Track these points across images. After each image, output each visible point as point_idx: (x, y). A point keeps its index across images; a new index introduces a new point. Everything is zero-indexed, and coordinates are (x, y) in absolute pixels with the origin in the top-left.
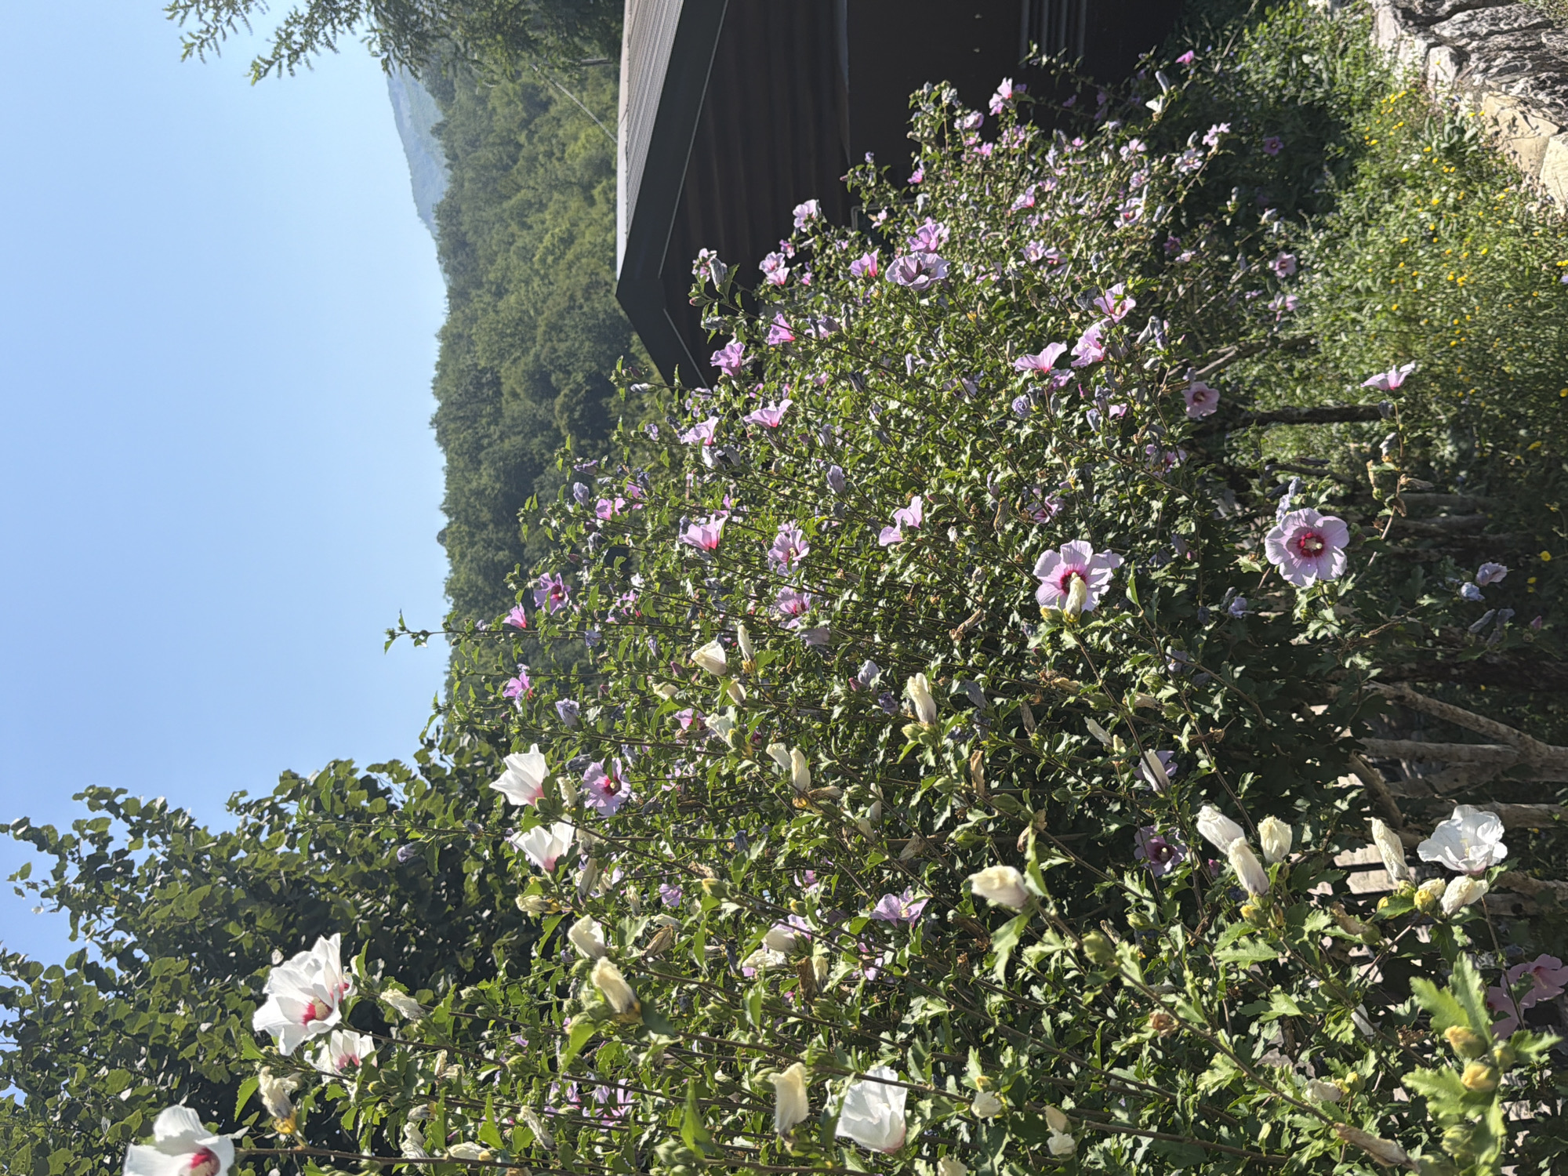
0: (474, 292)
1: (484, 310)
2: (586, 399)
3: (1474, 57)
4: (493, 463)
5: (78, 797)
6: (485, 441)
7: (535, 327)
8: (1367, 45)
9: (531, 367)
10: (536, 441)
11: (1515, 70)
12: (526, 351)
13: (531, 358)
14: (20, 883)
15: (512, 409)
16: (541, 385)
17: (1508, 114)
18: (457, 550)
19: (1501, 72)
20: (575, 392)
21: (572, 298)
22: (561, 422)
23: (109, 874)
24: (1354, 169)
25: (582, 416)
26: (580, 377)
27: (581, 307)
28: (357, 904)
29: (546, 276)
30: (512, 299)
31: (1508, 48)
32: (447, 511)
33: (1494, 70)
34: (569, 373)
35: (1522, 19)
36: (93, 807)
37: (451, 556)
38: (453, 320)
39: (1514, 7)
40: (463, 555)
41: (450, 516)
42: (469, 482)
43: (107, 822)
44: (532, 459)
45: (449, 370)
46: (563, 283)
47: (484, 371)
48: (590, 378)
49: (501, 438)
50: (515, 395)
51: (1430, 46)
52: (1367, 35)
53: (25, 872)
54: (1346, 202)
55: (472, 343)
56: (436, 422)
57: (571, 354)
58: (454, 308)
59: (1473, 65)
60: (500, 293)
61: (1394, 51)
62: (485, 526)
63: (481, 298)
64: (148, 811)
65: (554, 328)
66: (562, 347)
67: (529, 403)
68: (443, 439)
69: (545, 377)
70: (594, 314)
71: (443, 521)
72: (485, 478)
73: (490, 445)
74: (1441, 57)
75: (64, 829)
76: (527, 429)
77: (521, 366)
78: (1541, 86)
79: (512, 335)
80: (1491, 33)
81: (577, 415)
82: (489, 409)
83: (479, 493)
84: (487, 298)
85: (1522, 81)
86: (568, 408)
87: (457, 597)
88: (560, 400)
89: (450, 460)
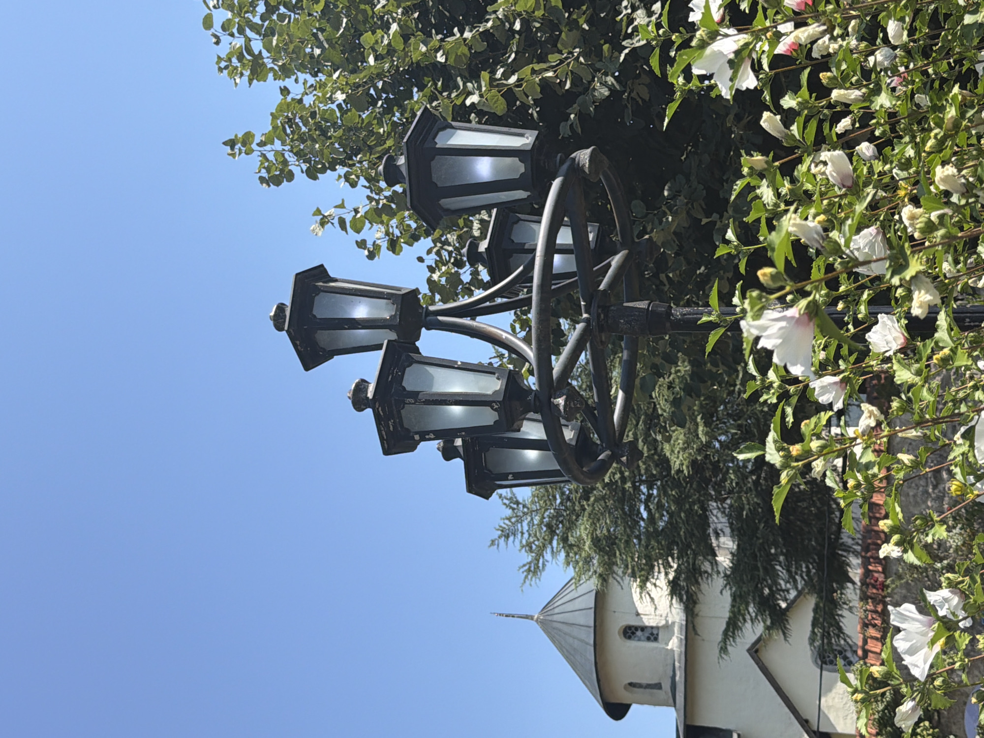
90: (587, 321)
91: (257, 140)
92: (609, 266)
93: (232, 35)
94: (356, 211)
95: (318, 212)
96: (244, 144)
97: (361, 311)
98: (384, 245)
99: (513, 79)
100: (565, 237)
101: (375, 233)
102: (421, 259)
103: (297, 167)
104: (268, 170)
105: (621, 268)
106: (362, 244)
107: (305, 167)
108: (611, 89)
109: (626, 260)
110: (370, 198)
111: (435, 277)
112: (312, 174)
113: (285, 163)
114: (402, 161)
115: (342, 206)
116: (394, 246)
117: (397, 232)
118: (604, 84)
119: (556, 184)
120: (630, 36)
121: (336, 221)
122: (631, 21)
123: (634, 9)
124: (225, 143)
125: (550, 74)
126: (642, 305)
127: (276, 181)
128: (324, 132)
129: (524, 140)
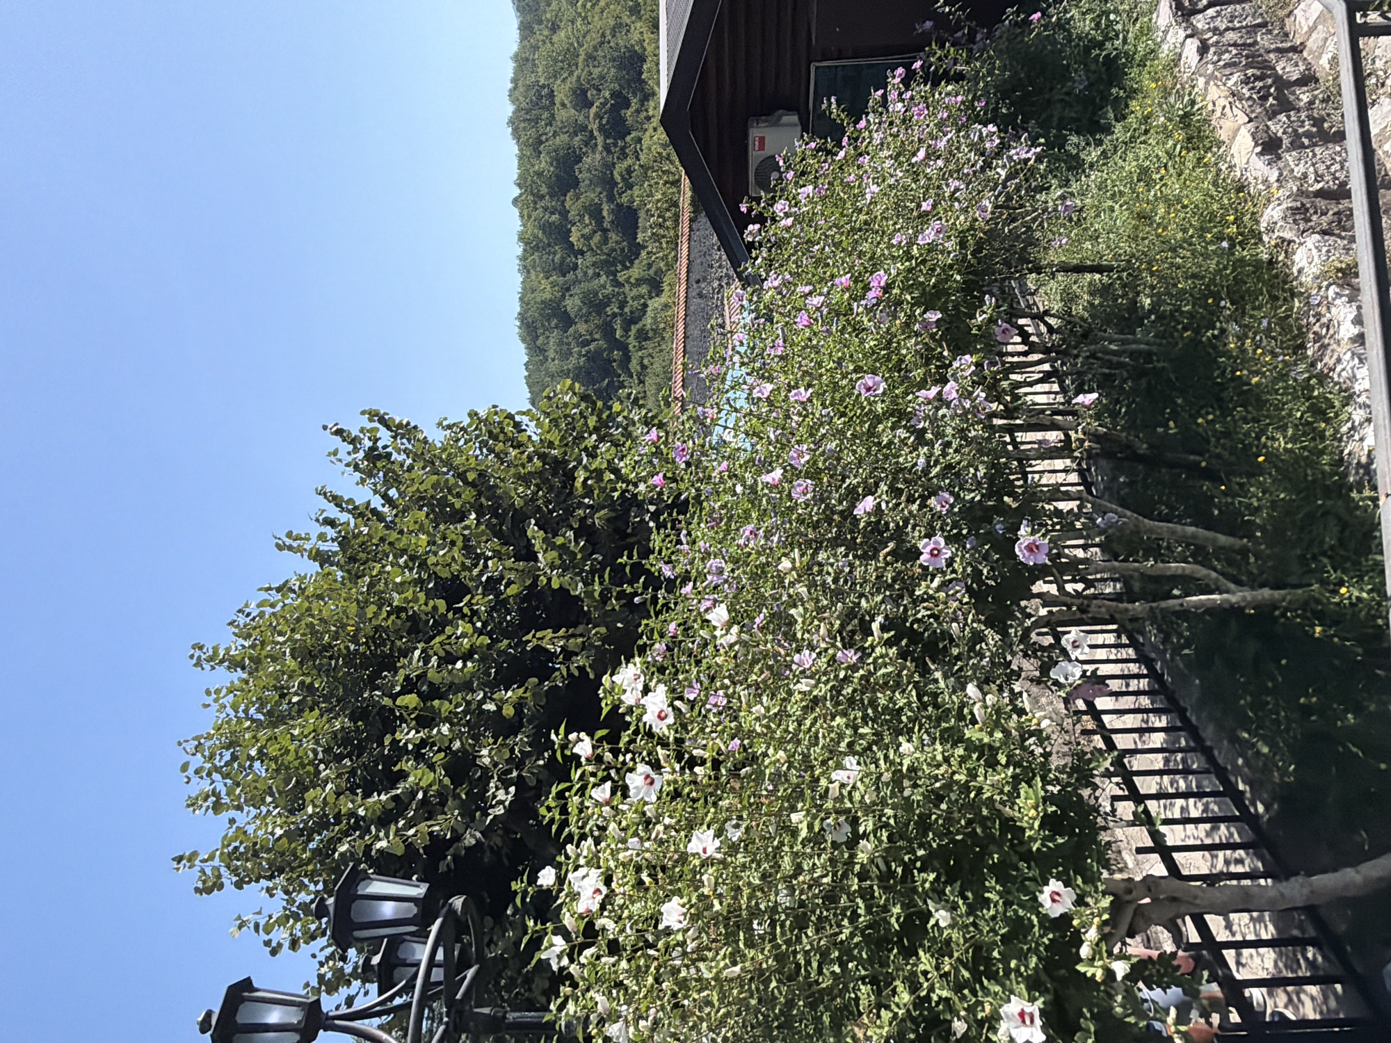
0: (536, 27)
1: (544, 42)
2: (610, 111)
3: (1212, 50)
4: (548, 153)
5: (363, 413)
6: (544, 138)
7: (578, 56)
8: (1150, 20)
9: (575, 85)
10: (577, 139)
11: (1234, 65)
12: (571, 74)
13: (574, 78)
14: (332, 458)
15: (562, 115)
16: (582, 99)
17: (1222, 102)
18: (525, 212)
19: (1225, 66)
20: (604, 105)
21: (603, 35)
22: (594, 126)
23: (379, 457)
24: (1127, 106)
25: (608, 122)
26: (607, 94)
27: (609, 42)
28: (516, 489)
29: (585, 18)
30: (563, 34)
31: (1235, 45)
32: (519, 185)
33: (1221, 63)
34: (600, 90)
35: (1249, 18)
36: (371, 420)
37: (522, 216)
38: (523, 47)
39: (1247, 6)
40: (529, 217)
41: (521, 188)
42: (533, 166)
43: (378, 429)
44: (574, 152)
45: (520, 83)
46: (597, 23)
47: (543, 87)
48: (614, 95)
49: (554, 135)
50: (563, 105)
51: (1187, 37)
52: (1151, 13)
53: (335, 453)
54: (1118, 128)
55: (535, 65)
56: (511, 122)
57: (602, 77)
58: (523, 38)
59: (1210, 56)
60: (554, 28)
61: (1166, 32)
62: (542, 197)
63: (542, 32)
64: (400, 426)
65: (590, 57)
66: (596, 72)
67: (573, 111)
68: (516, 134)
69: (584, 92)
70: (617, 48)
71: (517, 192)
72: (543, 164)
73: (547, 140)
74: (1192, 46)
75: (355, 432)
76: (571, 130)
77: (568, 85)
78: (1246, 81)
79: (562, 61)
80: (1227, 29)
81: (604, 121)
82: (546, 115)
83: (539, 174)
84: (546, 33)
85: (1236, 75)
86: (598, 116)
87: (526, 244)
88: (593, 110)
89: (521, 150)
90: (447, 1023)
91: (200, 858)
92: (465, 977)
93: (202, 778)
94: (270, 917)
95: (239, 918)
96: (189, 860)
97: (274, 1016)
98: (286, 944)
99: (412, 832)
100: (440, 956)
101: (281, 935)
102: (314, 956)
103: (228, 879)
104: (204, 882)
105: (474, 979)
106: (267, 943)
107: (235, 879)
108: (478, 841)
109: (477, 973)
110: (285, 909)
111: (323, 970)
112: (239, 885)
113: (219, 876)
114: (331, 901)
115: (259, 913)
116: (294, 945)
117: (299, 934)
118: (473, 836)
119: (438, 922)
120: (492, 807)
121: (252, 925)
122: (494, 797)
123: (497, 788)
124: (174, 859)
125: (437, 828)
126: (486, 1010)
127: (209, 891)
128: (256, 854)
129: (419, 891)
